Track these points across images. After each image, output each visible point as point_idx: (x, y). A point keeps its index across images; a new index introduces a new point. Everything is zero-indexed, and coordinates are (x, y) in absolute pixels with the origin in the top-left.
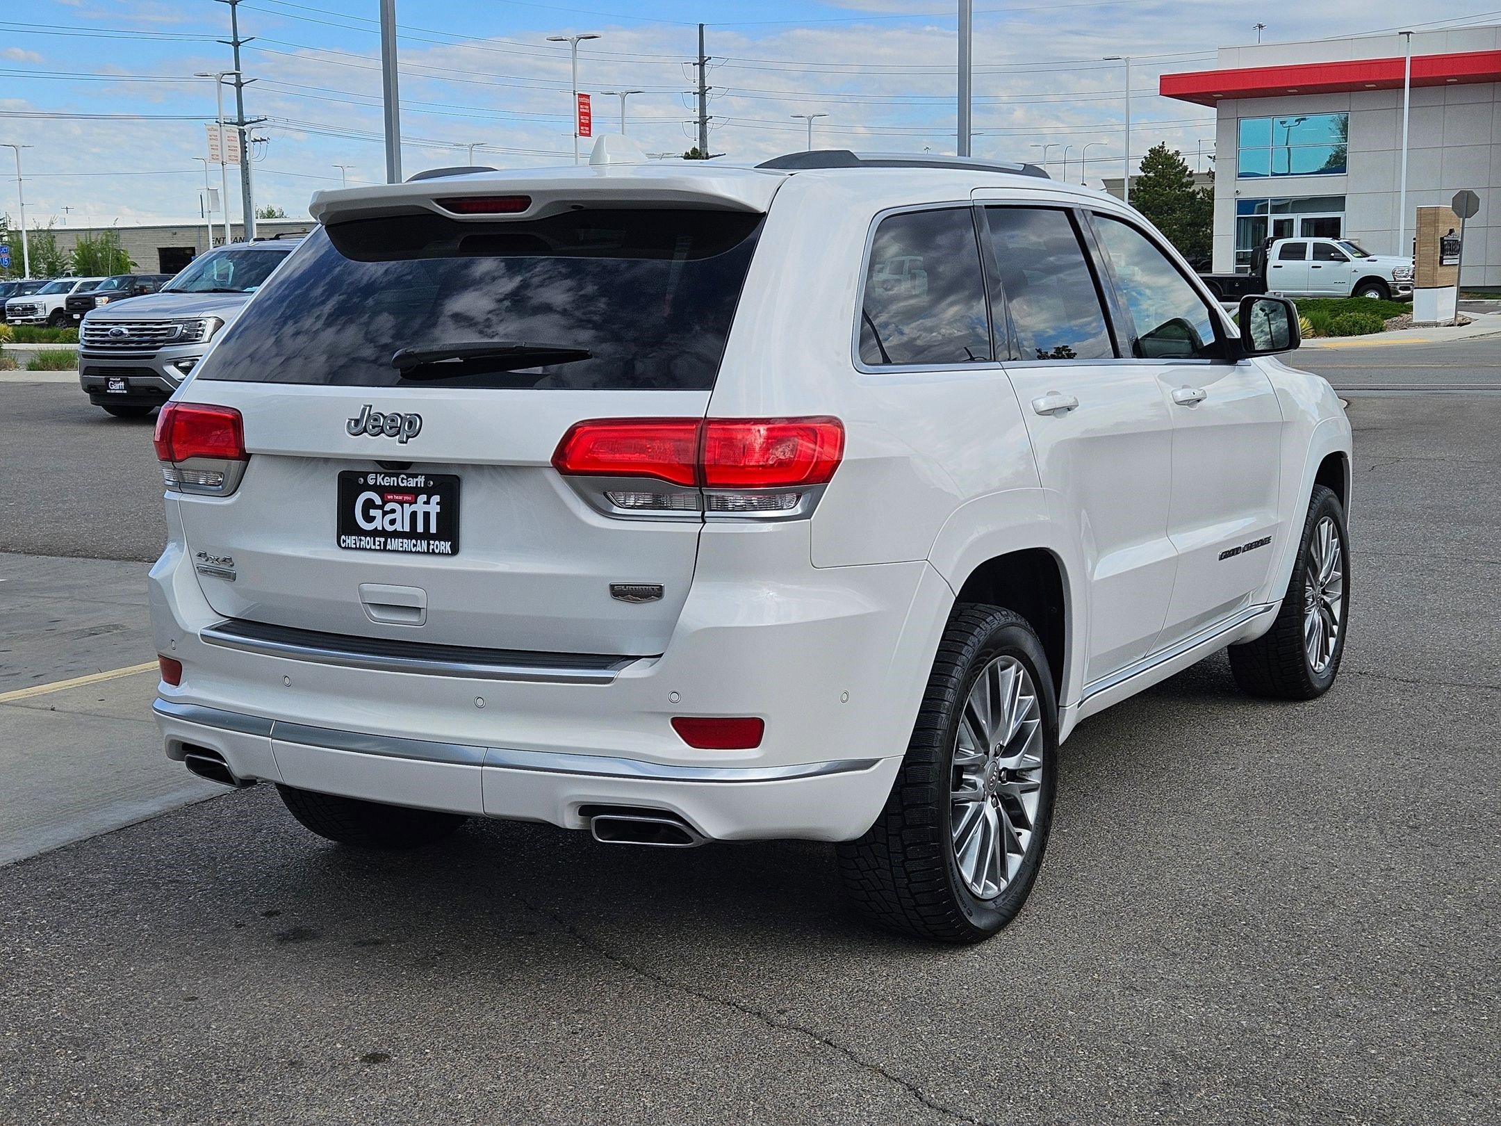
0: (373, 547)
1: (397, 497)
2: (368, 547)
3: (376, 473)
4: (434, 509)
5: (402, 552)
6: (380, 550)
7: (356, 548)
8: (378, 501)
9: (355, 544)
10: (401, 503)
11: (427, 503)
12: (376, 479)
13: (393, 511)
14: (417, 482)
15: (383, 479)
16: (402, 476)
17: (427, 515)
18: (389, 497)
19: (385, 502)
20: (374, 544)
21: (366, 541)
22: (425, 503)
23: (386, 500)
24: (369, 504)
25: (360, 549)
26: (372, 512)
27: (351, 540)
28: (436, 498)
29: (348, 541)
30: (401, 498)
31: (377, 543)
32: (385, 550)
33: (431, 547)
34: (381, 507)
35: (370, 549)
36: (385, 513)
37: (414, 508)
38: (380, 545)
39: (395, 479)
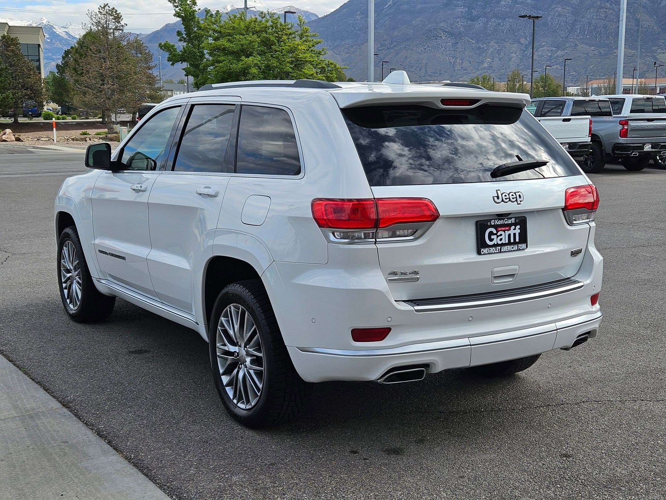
0: (496, 252)
1: (502, 229)
2: (493, 252)
3: (495, 219)
4: (517, 231)
5: (508, 251)
6: (499, 252)
7: (488, 254)
8: (495, 232)
9: (488, 252)
10: (504, 231)
11: (515, 229)
12: (495, 222)
13: (501, 235)
14: (512, 221)
15: (498, 222)
16: (506, 219)
17: (515, 234)
18: (499, 229)
19: (497, 232)
20: (496, 250)
21: (492, 250)
22: (514, 229)
23: (498, 230)
24: (491, 233)
25: (490, 253)
26: (492, 237)
27: (485, 251)
28: (518, 227)
29: (484, 251)
30: (504, 229)
31: (497, 250)
32: (501, 252)
33: (519, 247)
34: (496, 234)
35: (495, 253)
36: (498, 236)
37: (509, 232)
38: (498, 250)
39: (503, 221)
